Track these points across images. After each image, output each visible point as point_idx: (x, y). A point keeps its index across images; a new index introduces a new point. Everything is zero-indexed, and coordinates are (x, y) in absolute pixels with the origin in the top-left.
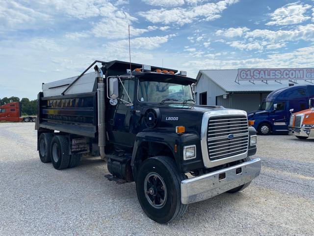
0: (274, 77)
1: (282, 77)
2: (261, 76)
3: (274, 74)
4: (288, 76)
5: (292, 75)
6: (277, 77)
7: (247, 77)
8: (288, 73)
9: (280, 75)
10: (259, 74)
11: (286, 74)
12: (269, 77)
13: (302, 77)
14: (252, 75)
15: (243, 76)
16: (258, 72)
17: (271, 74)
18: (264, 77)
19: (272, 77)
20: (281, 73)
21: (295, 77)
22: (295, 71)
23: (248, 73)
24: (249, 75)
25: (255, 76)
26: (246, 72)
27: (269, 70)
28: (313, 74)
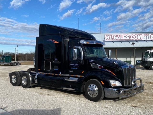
0: (125, 39)
1: (130, 39)
3: (125, 37)
4: (133, 38)
5: (136, 37)
6: (127, 38)
7: (110, 39)
13: (141, 39)
14: (113, 38)
15: (108, 38)
16: (116, 36)
18: (120, 39)
20: (129, 37)
21: (137, 39)
22: (137, 35)
23: (111, 36)
24: (111, 38)
25: (114, 39)
26: (109, 36)
27: (122, 35)
28: (147, 37)
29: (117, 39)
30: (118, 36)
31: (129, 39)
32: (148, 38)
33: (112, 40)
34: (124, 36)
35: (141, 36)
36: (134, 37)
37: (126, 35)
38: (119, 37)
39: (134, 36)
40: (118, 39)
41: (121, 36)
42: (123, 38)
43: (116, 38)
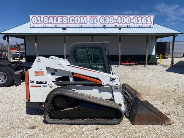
0: (62, 23)
1: (69, 22)
2: (50, 21)
3: (61, 20)
4: (74, 22)
5: (77, 20)
6: (64, 22)
7: (38, 23)
8: (74, 19)
9: (66, 21)
10: (49, 19)
11: (72, 20)
12: (57, 23)
13: (86, 23)
14: (42, 20)
15: (35, 21)
16: (47, 18)
17: (59, 20)
18: (53, 23)
19: (59, 22)
20: (67, 19)
21: (80, 23)
22: (80, 17)
23: (39, 18)
24: (39, 20)
25: (44, 22)
26: (37, 18)
27: (57, 16)
28: (95, 20)
29: (49, 23)
30: (51, 18)
31: (67, 23)
32: (97, 21)
33: (42, 24)
34: (59, 18)
35: (85, 18)
36: (74, 20)
37: (63, 17)
38: (52, 20)
39: (75, 18)
40: (51, 23)
41: (55, 18)
42: (58, 21)
43: (47, 21)
